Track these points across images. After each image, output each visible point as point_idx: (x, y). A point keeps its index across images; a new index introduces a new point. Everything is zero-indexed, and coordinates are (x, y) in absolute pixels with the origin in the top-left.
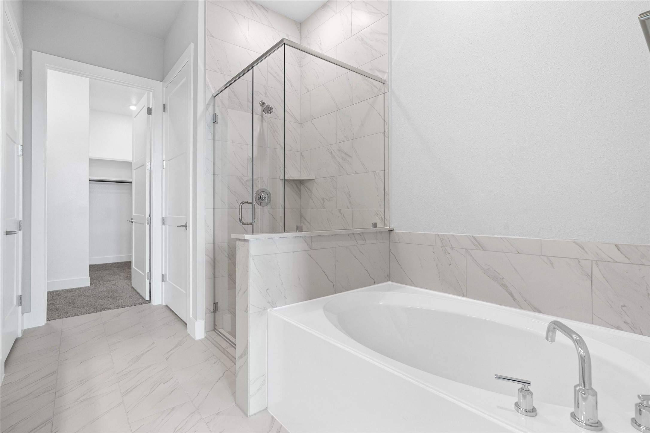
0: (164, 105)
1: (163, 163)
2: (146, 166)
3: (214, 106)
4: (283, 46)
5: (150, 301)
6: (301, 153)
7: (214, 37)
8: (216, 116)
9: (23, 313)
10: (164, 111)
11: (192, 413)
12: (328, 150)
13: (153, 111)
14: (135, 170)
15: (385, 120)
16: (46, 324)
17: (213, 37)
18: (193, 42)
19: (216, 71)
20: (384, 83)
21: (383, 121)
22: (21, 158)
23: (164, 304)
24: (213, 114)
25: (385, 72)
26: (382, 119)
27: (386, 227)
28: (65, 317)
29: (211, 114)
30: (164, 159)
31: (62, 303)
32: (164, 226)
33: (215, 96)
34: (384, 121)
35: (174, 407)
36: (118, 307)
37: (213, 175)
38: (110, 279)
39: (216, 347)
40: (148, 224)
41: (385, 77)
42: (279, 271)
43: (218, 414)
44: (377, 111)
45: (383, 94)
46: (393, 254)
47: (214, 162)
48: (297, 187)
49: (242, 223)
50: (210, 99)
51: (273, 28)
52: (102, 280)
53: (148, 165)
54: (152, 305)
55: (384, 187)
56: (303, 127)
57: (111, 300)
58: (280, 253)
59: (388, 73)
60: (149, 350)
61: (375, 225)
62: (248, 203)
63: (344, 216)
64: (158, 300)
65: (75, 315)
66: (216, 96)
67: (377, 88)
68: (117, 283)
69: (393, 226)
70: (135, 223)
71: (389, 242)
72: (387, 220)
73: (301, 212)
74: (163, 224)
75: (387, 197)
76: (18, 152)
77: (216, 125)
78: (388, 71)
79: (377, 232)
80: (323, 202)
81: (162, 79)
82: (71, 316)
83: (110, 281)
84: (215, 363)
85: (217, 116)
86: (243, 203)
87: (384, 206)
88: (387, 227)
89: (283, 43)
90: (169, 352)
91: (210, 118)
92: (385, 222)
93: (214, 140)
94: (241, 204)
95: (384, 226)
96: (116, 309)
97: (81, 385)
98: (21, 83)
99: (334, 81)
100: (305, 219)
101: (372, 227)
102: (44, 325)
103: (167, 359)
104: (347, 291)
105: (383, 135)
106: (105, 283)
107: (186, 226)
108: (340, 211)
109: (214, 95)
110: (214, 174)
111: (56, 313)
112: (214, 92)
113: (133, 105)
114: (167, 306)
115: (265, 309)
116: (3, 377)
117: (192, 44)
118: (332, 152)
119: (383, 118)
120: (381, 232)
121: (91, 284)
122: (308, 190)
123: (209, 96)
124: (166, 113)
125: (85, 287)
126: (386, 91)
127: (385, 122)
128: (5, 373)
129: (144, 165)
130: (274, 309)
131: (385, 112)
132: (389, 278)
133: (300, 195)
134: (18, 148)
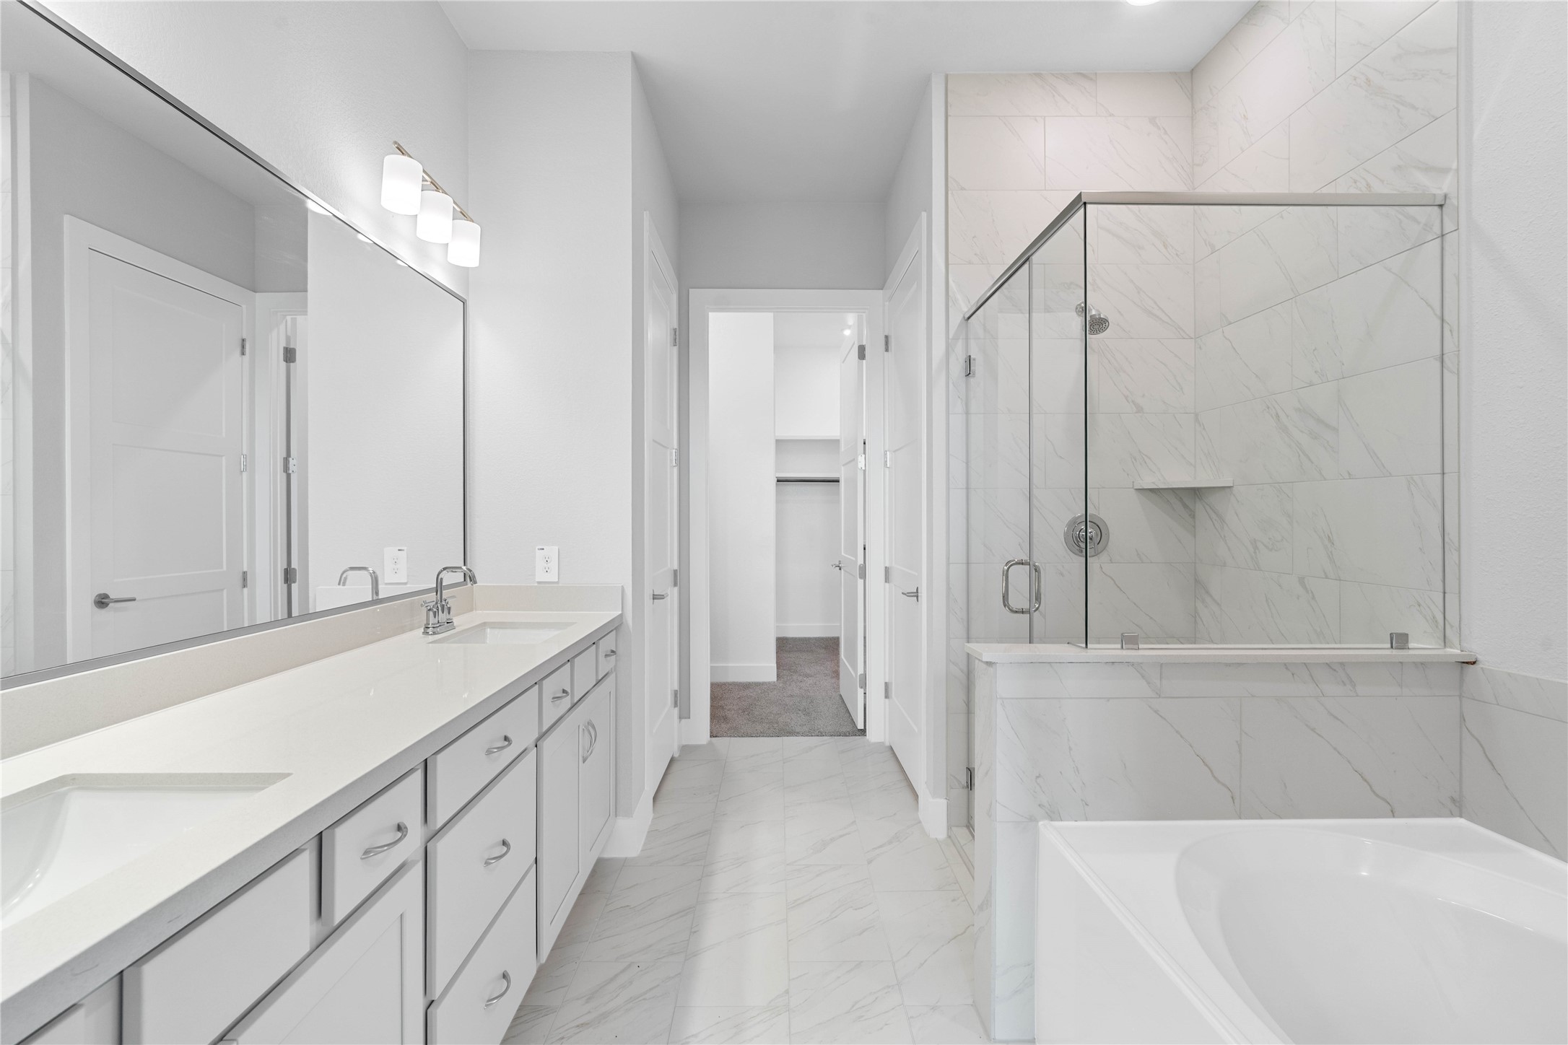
0: (887, 337)
1: (885, 454)
2: (857, 463)
3: (967, 339)
4: (1082, 209)
5: (863, 732)
6: (1196, 415)
7: (965, 189)
8: (969, 360)
9: (680, 718)
10: (887, 350)
11: (889, 987)
12: (1268, 408)
13: (867, 352)
14: (843, 465)
15: (1446, 318)
16: (710, 743)
17: (963, 189)
18: (925, 211)
19: (970, 263)
20: (1441, 206)
21: (1438, 322)
22: (676, 470)
23: (887, 744)
24: (965, 357)
25: (1445, 171)
26: (1436, 314)
27: (1449, 651)
28: (734, 736)
29: (962, 358)
30: (887, 448)
31: (734, 707)
32: (887, 584)
33: (969, 318)
34: (1443, 320)
35: (862, 962)
36: (810, 733)
37: (965, 490)
38: (808, 672)
39: (966, 864)
40: (860, 578)
41: (1443, 186)
42: (1068, 740)
43: (934, 1008)
44: (1416, 291)
45: (1439, 240)
46: (1473, 736)
47: (967, 463)
48: (1185, 506)
49: (1009, 609)
50: (959, 326)
51: (1112, 115)
52: (795, 672)
53: (861, 459)
54: (868, 740)
55: (1441, 525)
56: (1200, 348)
57: (803, 716)
58: (1071, 698)
59: (1457, 170)
60: (844, 835)
61: (1399, 640)
62: (1022, 564)
63: (1313, 598)
64: (876, 733)
65: (748, 736)
66: (972, 318)
67: (1419, 223)
68: (817, 683)
69: (1474, 646)
70: (845, 571)
71: (1460, 696)
72: (1452, 627)
73: (1195, 572)
74: (887, 580)
75: (1451, 558)
76: (671, 460)
77: (972, 380)
78: (1454, 166)
79: (1401, 663)
80: (1255, 553)
81: (881, 283)
82: (742, 736)
83: (807, 676)
84: (954, 900)
85: (974, 359)
86: (1010, 564)
87: (1441, 584)
88: (1451, 648)
89: (1082, 203)
90: (876, 848)
91: (957, 367)
92: (1447, 635)
93: (967, 413)
94: (1006, 565)
95: (1443, 644)
96: (807, 736)
97: (737, 867)
98: (675, 349)
99: (1282, 217)
100: (1207, 592)
101: (1389, 646)
102: (705, 743)
103: (870, 862)
104: (1280, 817)
105: (1438, 364)
106: (800, 678)
107: (916, 595)
108: (1302, 581)
109: (967, 316)
110: (967, 489)
111: (723, 725)
112: (966, 309)
113: (849, 327)
114: (891, 748)
115: (1033, 819)
116: (651, 819)
117: (924, 215)
118: (1278, 416)
119: (1439, 313)
120: (1422, 664)
121: (778, 676)
122: (1214, 516)
123: (956, 319)
124: (890, 352)
125: (769, 683)
126: (1447, 228)
127: (1445, 325)
128: (654, 812)
129: (854, 459)
130: (1053, 823)
131: (1446, 295)
132: (1457, 806)
133: (1194, 527)
134: (671, 453)
